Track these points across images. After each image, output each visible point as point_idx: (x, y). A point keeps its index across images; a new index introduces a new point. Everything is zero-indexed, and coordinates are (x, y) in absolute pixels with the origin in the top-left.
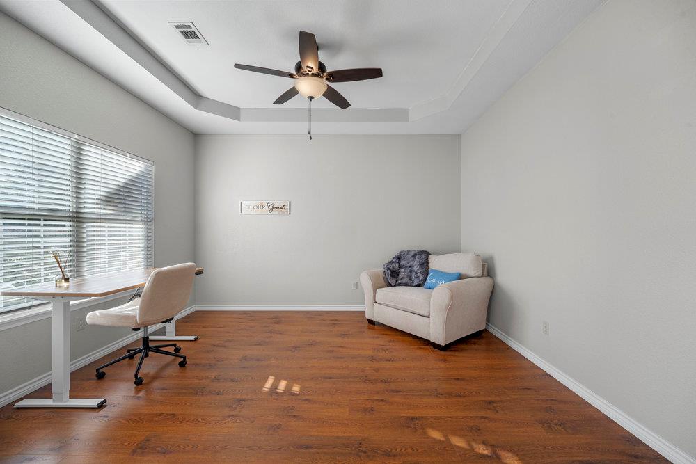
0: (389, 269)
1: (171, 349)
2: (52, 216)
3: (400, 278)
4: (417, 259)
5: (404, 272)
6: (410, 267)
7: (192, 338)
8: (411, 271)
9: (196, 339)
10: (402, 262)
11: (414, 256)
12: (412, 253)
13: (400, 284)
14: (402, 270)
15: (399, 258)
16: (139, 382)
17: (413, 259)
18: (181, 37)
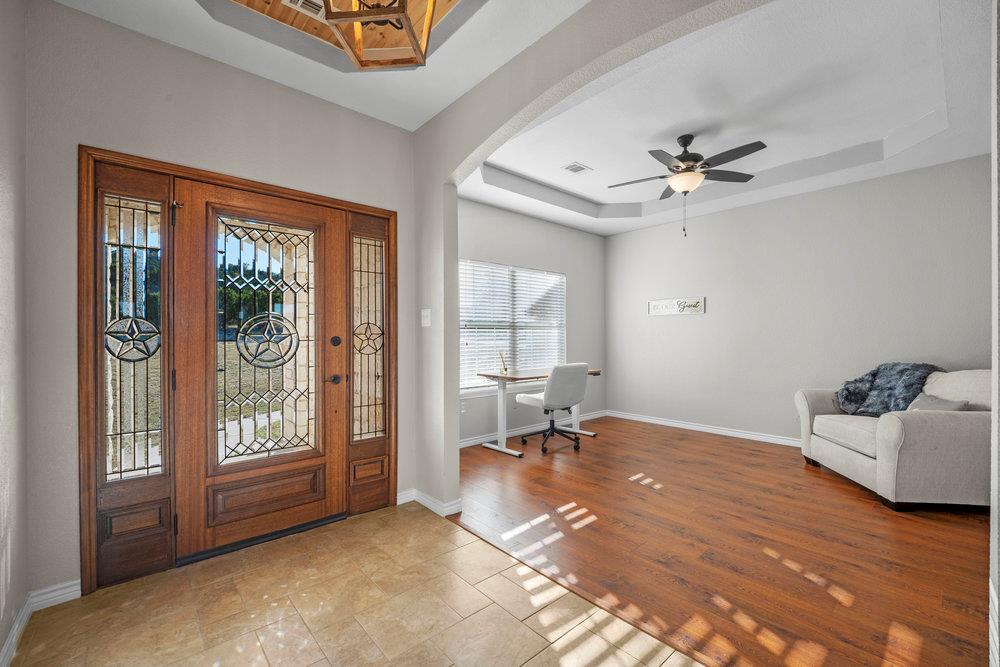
0: (847, 389)
1: (573, 437)
2: (499, 326)
3: (866, 404)
4: (904, 377)
5: (878, 396)
6: (890, 389)
7: (592, 434)
8: (889, 396)
9: (594, 436)
10: (878, 381)
11: (902, 372)
12: (900, 368)
13: (862, 413)
14: (875, 393)
15: (874, 375)
16: (544, 451)
17: (898, 377)
18: (572, 173)
